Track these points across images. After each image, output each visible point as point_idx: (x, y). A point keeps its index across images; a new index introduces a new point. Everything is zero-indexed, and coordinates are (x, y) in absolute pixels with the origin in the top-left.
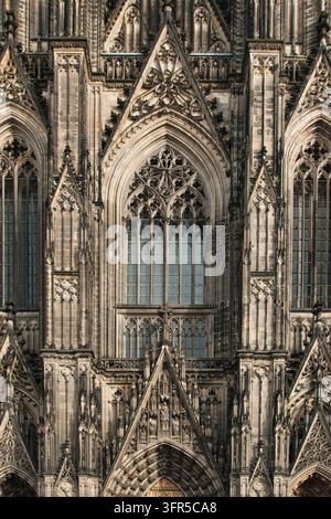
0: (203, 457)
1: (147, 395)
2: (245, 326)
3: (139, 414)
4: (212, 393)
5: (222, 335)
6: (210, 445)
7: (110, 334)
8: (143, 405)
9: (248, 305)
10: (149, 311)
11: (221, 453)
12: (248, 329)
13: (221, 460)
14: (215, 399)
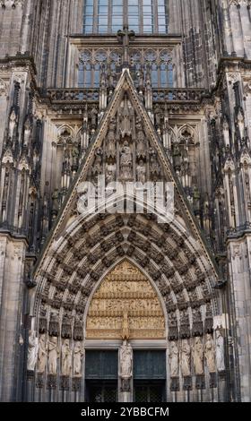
0: (181, 220)
1: (103, 129)
2: (227, 32)
3: (91, 155)
4: (186, 133)
5: (195, 63)
6: (191, 200)
7: (60, 62)
8: (97, 143)
9: (228, 10)
10: (107, 40)
11: (206, 211)
12: (231, 35)
13: (207, 223)
14: (191, 142)
